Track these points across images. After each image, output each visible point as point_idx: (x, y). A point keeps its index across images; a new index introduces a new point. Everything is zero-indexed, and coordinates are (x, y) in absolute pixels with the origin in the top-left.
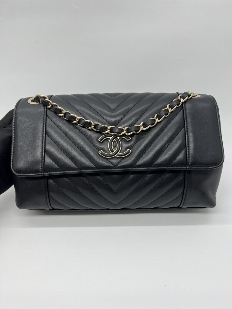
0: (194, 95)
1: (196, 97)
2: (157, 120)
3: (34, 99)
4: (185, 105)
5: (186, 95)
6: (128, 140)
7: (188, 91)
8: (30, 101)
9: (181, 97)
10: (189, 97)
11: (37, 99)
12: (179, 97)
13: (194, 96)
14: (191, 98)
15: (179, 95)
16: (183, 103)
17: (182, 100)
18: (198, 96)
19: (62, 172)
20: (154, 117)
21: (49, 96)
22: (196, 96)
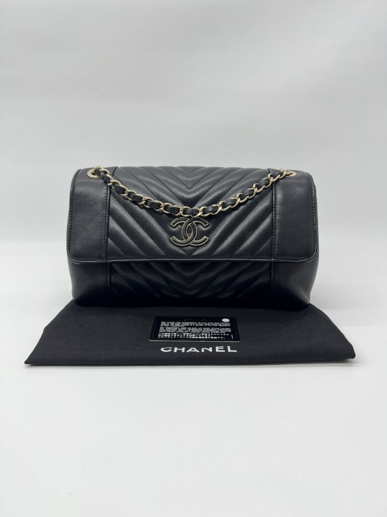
0: (288, 173)
1: (291, 176)
2: (239, 200)
3: (95, 171)
4: (275, 186)
5: (278, 173)
6: (205, 226)
7: (281, 168)
8: (89, 174)
9: (271, 176)
10: (281, 175)
11: (97, 172)
12: (269, 176)
13: (289, 175)
14: (285, 177)
15: (270, 173)
16: (273, 183)
17: (272, 180)
18: (294, 174)
19: (128, 260)
20: (236, 197)
21: (113, 168)
22: (292, 174)
